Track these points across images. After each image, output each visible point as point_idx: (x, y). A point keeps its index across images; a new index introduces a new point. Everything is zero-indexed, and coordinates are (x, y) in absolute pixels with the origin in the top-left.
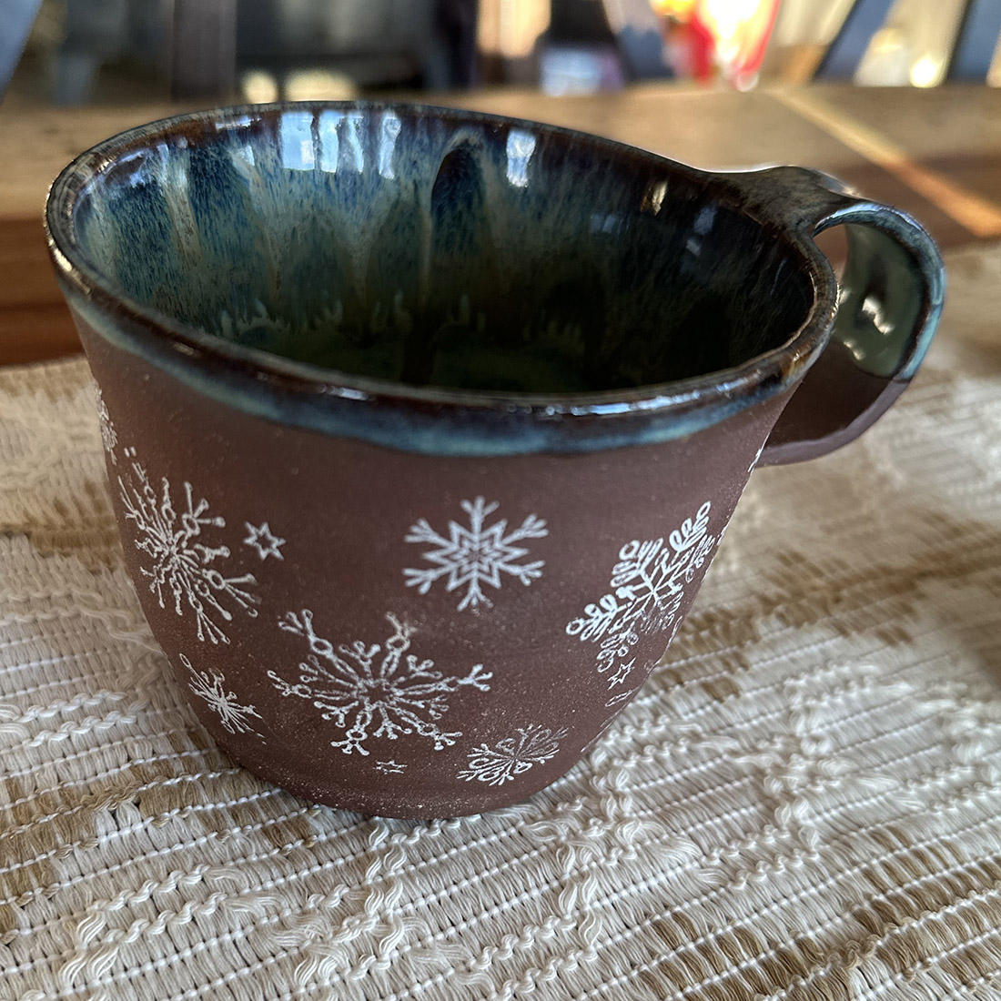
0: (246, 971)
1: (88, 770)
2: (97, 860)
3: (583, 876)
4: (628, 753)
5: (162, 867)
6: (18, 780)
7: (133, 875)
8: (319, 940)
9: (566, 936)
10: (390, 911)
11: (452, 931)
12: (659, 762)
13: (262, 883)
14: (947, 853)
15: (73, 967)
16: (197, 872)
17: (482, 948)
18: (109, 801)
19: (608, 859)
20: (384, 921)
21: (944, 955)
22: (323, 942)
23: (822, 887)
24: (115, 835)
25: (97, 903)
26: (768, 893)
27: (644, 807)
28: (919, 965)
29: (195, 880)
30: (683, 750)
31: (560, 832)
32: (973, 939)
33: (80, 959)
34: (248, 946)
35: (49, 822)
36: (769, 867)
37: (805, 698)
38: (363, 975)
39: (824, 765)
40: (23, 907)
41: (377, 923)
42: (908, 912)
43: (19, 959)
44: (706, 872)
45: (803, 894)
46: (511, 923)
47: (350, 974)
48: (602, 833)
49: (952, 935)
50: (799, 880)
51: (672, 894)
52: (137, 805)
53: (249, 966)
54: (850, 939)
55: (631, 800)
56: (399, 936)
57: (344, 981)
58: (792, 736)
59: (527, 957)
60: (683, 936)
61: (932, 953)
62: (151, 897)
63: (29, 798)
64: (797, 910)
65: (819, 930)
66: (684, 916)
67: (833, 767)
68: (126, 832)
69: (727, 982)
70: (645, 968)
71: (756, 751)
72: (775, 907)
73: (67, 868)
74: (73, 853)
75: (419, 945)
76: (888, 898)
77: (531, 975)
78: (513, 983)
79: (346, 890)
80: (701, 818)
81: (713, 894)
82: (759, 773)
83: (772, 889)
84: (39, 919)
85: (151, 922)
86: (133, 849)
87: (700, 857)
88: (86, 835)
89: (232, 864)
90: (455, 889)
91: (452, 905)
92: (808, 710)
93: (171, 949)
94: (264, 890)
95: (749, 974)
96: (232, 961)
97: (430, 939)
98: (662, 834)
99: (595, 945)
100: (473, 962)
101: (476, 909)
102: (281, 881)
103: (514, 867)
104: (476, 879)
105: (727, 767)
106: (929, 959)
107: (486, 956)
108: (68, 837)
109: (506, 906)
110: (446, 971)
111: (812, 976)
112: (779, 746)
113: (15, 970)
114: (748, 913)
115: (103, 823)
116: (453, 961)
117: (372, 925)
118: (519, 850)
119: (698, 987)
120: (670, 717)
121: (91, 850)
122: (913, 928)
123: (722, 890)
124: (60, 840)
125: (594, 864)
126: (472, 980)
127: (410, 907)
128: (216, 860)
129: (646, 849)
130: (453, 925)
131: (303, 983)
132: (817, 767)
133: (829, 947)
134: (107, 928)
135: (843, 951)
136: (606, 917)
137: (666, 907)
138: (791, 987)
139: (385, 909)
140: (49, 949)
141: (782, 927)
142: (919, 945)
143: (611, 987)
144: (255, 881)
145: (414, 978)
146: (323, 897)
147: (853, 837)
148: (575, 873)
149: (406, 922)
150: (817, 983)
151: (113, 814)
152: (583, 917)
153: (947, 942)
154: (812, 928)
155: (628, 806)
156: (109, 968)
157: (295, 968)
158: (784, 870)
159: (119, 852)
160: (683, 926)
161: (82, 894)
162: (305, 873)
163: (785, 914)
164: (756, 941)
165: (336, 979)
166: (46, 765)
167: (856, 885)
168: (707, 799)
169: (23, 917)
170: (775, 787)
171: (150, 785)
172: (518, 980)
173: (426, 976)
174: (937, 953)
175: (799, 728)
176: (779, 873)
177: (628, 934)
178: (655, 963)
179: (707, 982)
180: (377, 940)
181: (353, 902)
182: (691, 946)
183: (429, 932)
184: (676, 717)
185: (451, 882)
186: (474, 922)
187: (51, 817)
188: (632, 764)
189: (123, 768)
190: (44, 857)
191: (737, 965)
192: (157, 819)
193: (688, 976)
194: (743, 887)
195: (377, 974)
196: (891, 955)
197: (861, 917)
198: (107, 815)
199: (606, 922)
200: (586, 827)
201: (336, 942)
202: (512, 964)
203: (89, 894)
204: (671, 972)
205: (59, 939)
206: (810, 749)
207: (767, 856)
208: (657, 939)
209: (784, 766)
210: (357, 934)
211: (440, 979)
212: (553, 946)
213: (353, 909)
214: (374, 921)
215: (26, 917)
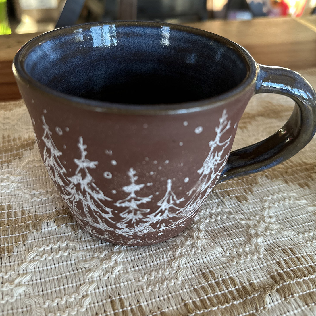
0: (72, 273)
1: (44, 210)
2: (40, 236)
3: (182, 256)
4: (207, 217)
5: (56, 240)
6: (25, 210)
7: (48, 241)
8: (96, 266)
9: (172, 274)
10: (119, 260)
11: (137, 268)
12: (216, 220)
13: (83, 247)
14: (308, 259)
15: (24, 265)
16: (66, 242)
17: (145, 274)
18: (47, 219)
19: (191, 251)
20: (116, 263)
21: (301, 294)
22: (97, 267)
23: (262, 266)
24: (46, 229)
25: (36, 248)
26: (243, 266)
27: (208, 235)
28: (291, 296)
29: (65, 245)
30: (225, 217)
31: (177, 242)
32: (313, 289)
33: (26, 263)
34: (75, 266)
35: (30, 223)
36: (245, 257)
37: (269, 203)
38: (106, 278)
39: (271, 226)
40: (16, 246)
41: (114, 263)
42: (290, 277)
43: (11, 261)
44: (224, 258)
45: (255, 267)
46: (156, 268)
47: (102, 277)
48: (191, 243)
49: (305, 287)
50: (254, 263)
51: (211, 264)
52: (54, 222)
53: (73, 271)
54: (268, 284)
55: (203, 232)
56: (120, 268)
57: (100, 279)
58: (263, 215)
59: (158, 279)
60: (211, 278)
61: (297, 292)
62: (51, 248)
63: (27, 216)
64: (251, 273)
65: (258, 280)
66: (212, 272)
67: (274, 227)
68: (50, 229)
69: (223, 294)
70: (196, 287)
71: (249, 219)
72: (244, 271)
73: (31, 237)
74: (34, 233)
75: (126, 271)
76: (284, 272)
77: (158, 285)
78: (152, 286)
79: (107, 252)
80: (226, 239)
81: (224, 265)
82: (249, 226)
83: (244, 265)
84: (20, 251)
85: (49, 255)
86: (50, 234)
87: (223, 252)
88: (38, 228)
89: (76, 241)
90: (140, 256)
91: (138, 260)
92: (269, 207)
93: (52, 263)
94: (84, 250)
95: (231, 292)
96: (69, 269)
97: (129, 270)
98: (211, 244)
99: (181, 278)
100: (141, 278)
101: (146, 263)
102: (89, 247)
103: (161, 251)
104: (148, 253)
105: (238, 224)
106: (295, 295)
107: (146, 277)
108: (34, 228)
109: (155, 263)
110: (132, 280)
111: (252, 296)
112: (257, 218)
113: (9, 264)
114: (235, 272)
115: (44, 225)
116: (135, 277)
117: (112, 263)
118: (164, 246)
119: (213, 295)
120: (223, 206)
121: (39, 233)
122: (291, 283)
123: (228, 264)
124: (31, 229)
125: (186, 253)
126: (139, 284)
127: (125, 259)
128: (72, 240)
129: (204, 249)
130: (138, 267)
131: (88, 278)
132: (268, 226)
133: (260, 286)
134: (37, 255)
135: (265, 288)
136: (187, 270)
137: (207, 268)
138: (245, 299)
139: (117, 259)
140: (20, 259)
141: (245, 278)
142: (292, 290)
143: (183, 292)
144: (81, 246)
145: (121, 281)
146: (100, 253)
147: (276, 250)
148: (180, 255)
149: (123, 264)
150: (253, 298)
151: (47, 223)
152: (179, 269)
153: (303, 289)
154: (255, 279)
155: (202, 234)
156: (34, 267)
157: (87, 273)
158: (250, 259)
159: (46, 234)
160: (212, 275)
161: (33, 245)
162: (97, 246)
163: (247, 274)
164: (235, 282)
165: (98, 278)
166: (33, 207)
167: (273, 266)
168: (229, 234)
169: (15, 249)
170: (253, 232)
171: (59, 216)
172: (154, 286)
173: (125, 281)
174: (298, 293)
175: (266, 213)
176: (248, 260)
177: (193, 276)
178: (200, 286)
179: (216, 294)
180: (113, 268)
181: (108, 256)
182: (213, 281)
183: (129, 268)
184: (225, 207)
185: (140, 254)
186: (144, 266)
187: (30, 222)
188: (207, 221)
189: (54, 210)
190: (26, 233)
191: (227, 289)
192: (59, 226)
193: (210, 291)
194: (235, 263)
195: (110, 278)
196: (281, 292)
197: (273, 277)
198: (46, 223)
199: (186, 271)
200: (186, 240)
201: (101, 267)
202: (153, 281)
203: (35, 245)
204: (204, 289)
205: (23, 257)
206: (268, 220)
207: (245, 254)
208: (202, 278)
209: (258, 225)
210: (107, 266)
211: (130, 282)
212: (167, 277)
213: (108, 258)
214: (113, 262)
215: (16, 249)
